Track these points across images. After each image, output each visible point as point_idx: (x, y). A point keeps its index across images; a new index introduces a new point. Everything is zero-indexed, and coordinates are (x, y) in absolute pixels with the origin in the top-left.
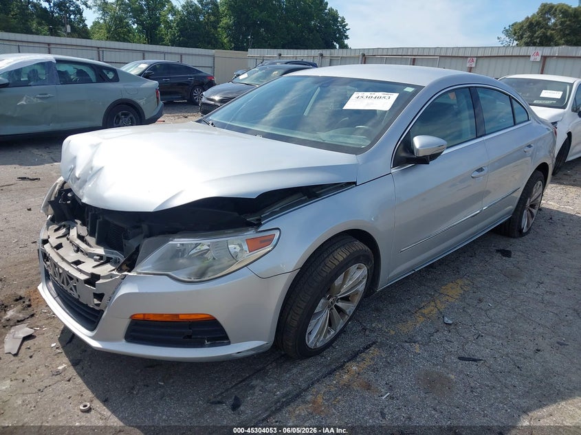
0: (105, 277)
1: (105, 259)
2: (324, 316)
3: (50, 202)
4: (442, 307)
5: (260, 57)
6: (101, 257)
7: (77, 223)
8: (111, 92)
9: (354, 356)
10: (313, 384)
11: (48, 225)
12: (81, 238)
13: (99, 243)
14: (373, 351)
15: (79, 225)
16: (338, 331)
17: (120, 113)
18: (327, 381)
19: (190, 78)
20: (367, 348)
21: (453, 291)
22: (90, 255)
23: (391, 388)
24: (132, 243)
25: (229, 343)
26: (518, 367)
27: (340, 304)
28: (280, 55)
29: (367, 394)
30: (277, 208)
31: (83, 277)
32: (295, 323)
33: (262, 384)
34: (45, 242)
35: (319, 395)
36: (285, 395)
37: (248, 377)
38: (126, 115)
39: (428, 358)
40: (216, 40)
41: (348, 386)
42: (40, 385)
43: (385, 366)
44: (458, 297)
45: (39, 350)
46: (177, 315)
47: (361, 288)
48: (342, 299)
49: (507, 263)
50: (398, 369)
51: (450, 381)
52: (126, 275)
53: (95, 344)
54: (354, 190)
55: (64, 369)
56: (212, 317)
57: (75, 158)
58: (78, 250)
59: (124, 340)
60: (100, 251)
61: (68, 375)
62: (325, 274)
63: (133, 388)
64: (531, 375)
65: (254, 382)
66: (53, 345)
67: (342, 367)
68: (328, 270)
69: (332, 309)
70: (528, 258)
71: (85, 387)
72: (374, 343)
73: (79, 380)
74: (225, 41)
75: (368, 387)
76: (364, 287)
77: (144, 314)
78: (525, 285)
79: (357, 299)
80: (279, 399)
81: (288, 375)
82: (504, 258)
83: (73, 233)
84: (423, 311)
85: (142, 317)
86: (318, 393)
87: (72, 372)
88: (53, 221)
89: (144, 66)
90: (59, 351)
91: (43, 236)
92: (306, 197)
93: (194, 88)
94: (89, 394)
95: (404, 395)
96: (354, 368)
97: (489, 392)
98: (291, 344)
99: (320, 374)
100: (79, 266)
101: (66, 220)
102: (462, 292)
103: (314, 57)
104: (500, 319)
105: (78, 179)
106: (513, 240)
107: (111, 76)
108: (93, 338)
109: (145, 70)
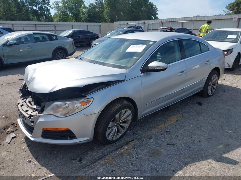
0: (34, 116)
1: (36, 110)
2: (115, 128)
3: (21, 90)
4: (166, 125)
5: (119, 25)
6: (35, 109)
7: (29, 97)
8: (54, 44)
9: (127, 144)
10: (109, 153)
11: (20, 98)
12: (30, 102)
13: (35, 104)
14: (135, 142)
15: (30, 98)
16: (122, 134)
17: (58, 52)
18: (115, 152)
19: (89, 36)
20: (133, 140)
21: (173, 119)
22: (31, 108)
23: (138, 155)
24: (43, 104)
25: (76, 138)
26: (189, 147)
27: (121, 124)
28: (127, 23)
29: (128, 157)
30: (94, 90)
31: (28, 116)
32: (101, 131)
33: (91, 153)
34: (19, 104)
35: (110, 157)
36: (99, 157)
37: (87, 151)
38: (61, 53)
39: (155, 144)
40: (103, 18)
41: (122, 154)
42: (16, 153)
43: (138, 147)
44: (174, 121)
45: (17, 142)
46: (57, 129)
47: (130, 118)
48: (122, 122)
49: (199, 108)
50: (142, 148)
51: (161, 152)
52: (40, 115)
53: (32, 139)
54: (124, 83)
55: (25, 148)
56: (69, 129)
57: (28, 74)
58: (28, 106)
59: (41, 137)
60: (35, 107)
61: (26, 150)
62: (111, 114)
63: (46, 155)
64: (193, 150)
65: (88, 153)
66: (22, 140)
67: (122, 147)
68: (112, 112)
69: (118, 126)
70: (209, 106)
71: (30, 154)
72: (136, 139)
73: (29, 152)
74: (107, 18)
75: (129, 154)
76: (131, 118)
77: (46, 128)
78: (203, 116)
79: (129, 122)
80: (96, 158)
81: (101, 150)
82: (199, 106)
83: (27, 100)
84: (159, 127)
85: (46, 129)
86: (110, 156)
87: (27, 149)
88: (22, 96)
89: (70, 32)
90: (24, 142)
91: (18, 102)
92: (105, 86)
93: (91, 39)
94: (31, 156)
95: (142, 157)
96: (126, 148)
97: (174, 156)
98: (101, 139)
99: (113, 150)
100: (27, 112)
101: (26, 96)
102: (177, 119)
103: (141, 24)
104: (189, 130)
105: (28, 81)
106: (205, 99)
107: (54, 38)
108: (31, 137)
109: (71, 34)
